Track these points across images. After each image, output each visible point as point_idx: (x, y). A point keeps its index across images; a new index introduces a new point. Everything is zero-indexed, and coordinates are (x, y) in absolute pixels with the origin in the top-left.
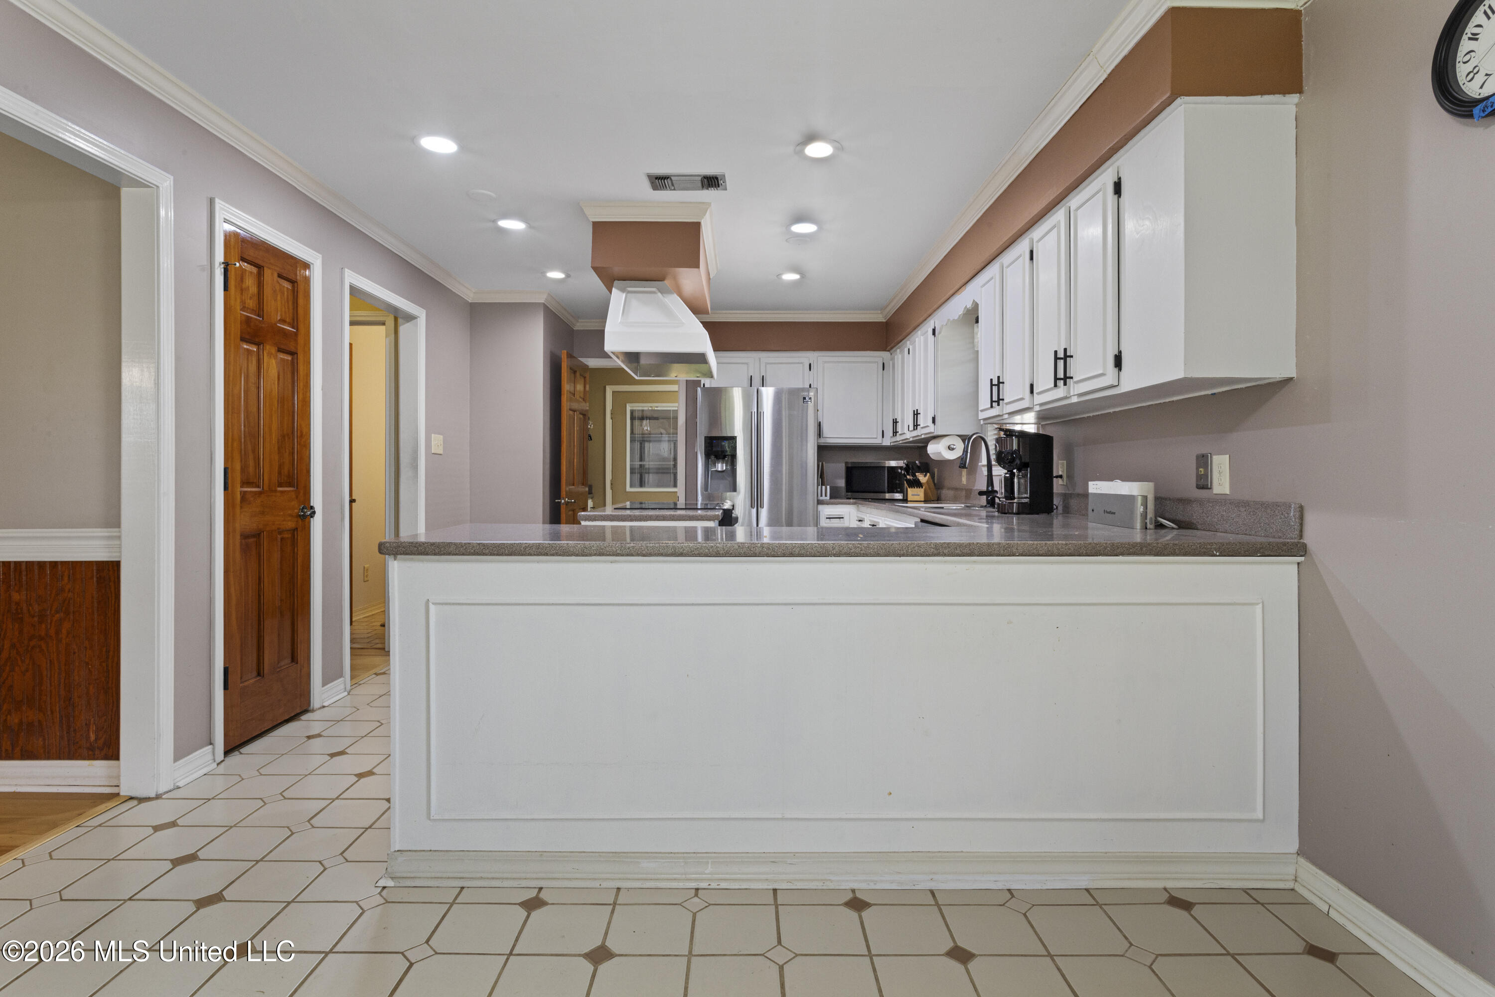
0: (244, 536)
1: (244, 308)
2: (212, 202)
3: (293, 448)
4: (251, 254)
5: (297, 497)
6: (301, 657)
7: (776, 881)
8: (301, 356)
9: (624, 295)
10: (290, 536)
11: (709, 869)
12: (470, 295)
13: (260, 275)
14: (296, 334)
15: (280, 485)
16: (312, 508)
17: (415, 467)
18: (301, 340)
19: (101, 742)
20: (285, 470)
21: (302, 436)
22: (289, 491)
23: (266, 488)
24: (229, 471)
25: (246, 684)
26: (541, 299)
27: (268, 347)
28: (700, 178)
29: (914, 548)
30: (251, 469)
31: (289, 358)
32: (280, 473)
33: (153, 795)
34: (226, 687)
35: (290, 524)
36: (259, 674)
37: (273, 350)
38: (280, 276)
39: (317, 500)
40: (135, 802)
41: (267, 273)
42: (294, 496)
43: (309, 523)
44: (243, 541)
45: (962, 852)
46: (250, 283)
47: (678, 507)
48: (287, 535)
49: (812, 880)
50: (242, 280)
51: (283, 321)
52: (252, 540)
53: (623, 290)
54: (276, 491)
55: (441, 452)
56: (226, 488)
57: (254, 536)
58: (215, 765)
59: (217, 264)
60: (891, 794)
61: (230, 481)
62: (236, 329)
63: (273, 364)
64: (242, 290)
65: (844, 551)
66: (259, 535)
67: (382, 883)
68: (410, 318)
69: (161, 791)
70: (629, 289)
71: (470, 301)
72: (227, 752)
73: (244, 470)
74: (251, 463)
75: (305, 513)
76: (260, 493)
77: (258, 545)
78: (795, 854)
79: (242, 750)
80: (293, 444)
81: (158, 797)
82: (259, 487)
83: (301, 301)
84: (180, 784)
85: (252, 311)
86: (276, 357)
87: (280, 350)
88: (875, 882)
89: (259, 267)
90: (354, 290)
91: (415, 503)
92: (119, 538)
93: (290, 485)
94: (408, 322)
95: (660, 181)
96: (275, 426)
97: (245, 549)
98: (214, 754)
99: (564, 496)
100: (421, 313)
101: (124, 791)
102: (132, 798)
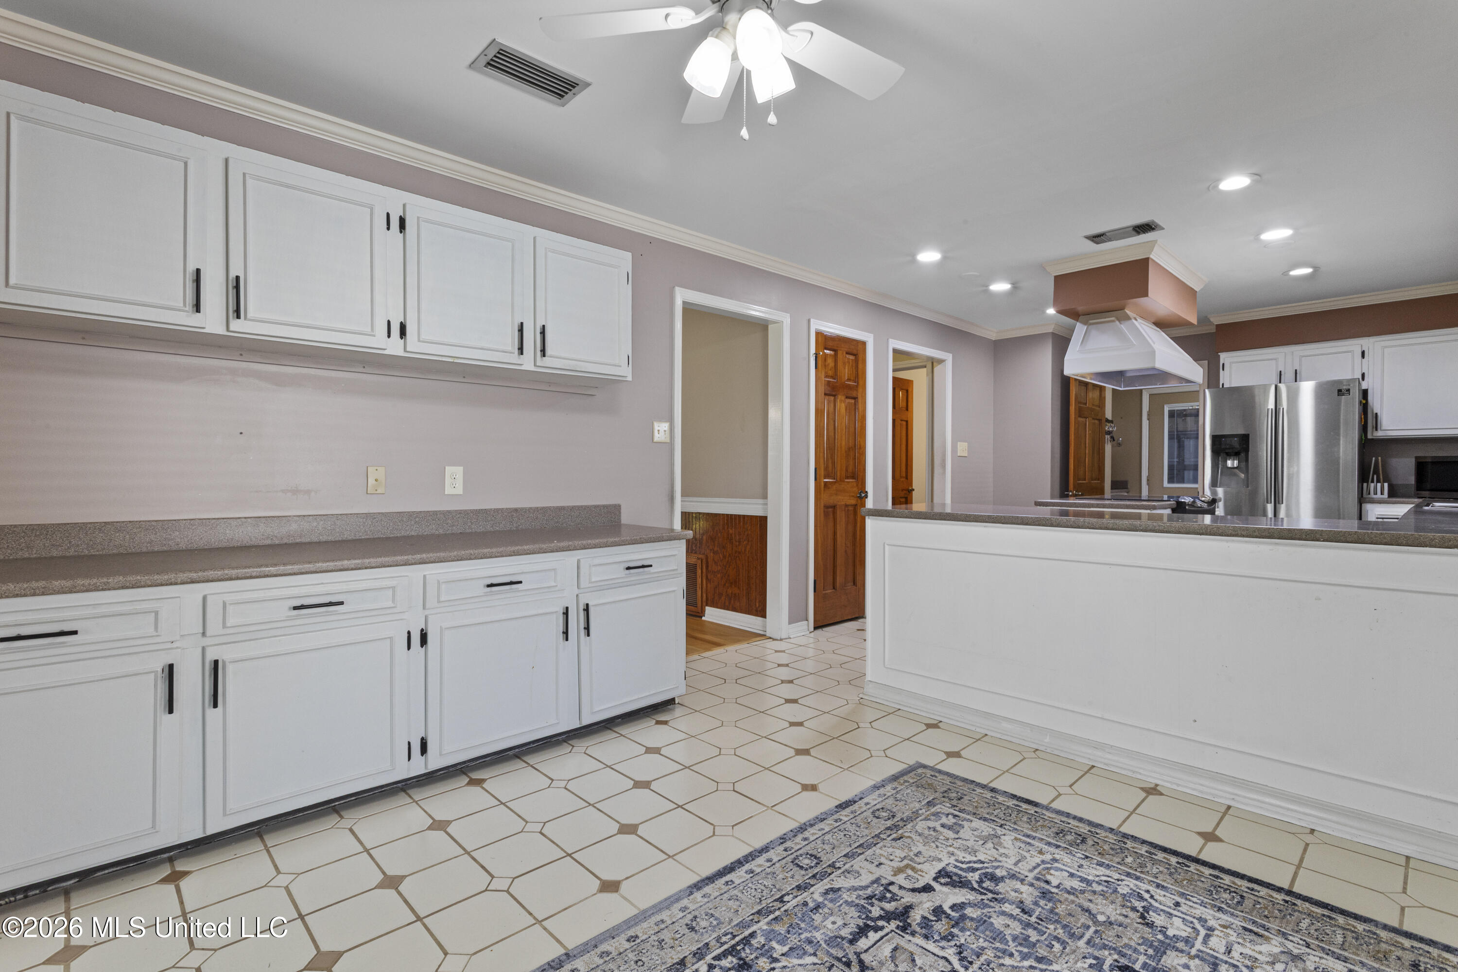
0: (826, 507)
1: (826, 376)
2: (809, 321)
3: (855, 456)
4: (830, 344)
5: (857, 485)
6: (859, 583)
7: (1096, 761)
8: (860, 400)
9: (1086, 327)
10: (852, 509)
11: (1047, 740)
12: (992, 334)
13: (836, 355)
14: (857, 386)
15: (847, 478)
16: (866, 492)
17: (943, 465)
18: (860, 390)
19: (760, 608)
20: (851, 468)
21: (860, 448)
22: (852, 482)
23: (838, 479)
24: (818, 469)
25: (826, 592)
26: (1050, 330)
27: (840, 397)
28: (1131, 229)
29: (1213, 528)
30: (830, 468)
31: (853, 401)
32: (847, 471)
33: (779, 639)
34: (815, 591)
35: (853, 502)
36: (834, 588)
37: (843, 398)
38: (847, 353)
39: (870, 487)
40: (771, 640)
41: (840, 353)
42: (855, 485)
43: (865, 502)
44: (826, 510)
45: (1267, 786)
46: (830, 362)
47: (1142, 499)
48: (851, 508)
49: (1125, 769)
50: (825, 360)
51: (849, 380)
52: (830, 510)
53: (1085, 323)
54: (844, 481)
55: (966, 455)
56: (816, 479)
57: (831, 507)
58: (808, 632)
59: (811, 354)
60: (1196, 721)
61: (818, 476)
62: (822, 390)
63: (842, 405)
64: (825, 366)
65: (1149, 528)
66: (835, 506)
67: (861, 696)
68: (941, 361)
69: (782, 637)
70: (1091, 321)
71: (994, 339)
72: (816, 628)
73: (826, 469)
74: (830, 465)
75: (861, 495)
76: (835, 482)
77: (834, 513)
78: (1112, 746)
79: (823, 629)
80: (855, 454)
81: (781, 640)
82: (834, 479)
83: (860, 366)
84: (791, 637)
85: (832, 377)
86: (844, 402)
87: (847, 397)
88: (1178, 785)
89: (835, 351)
90: (896, 351)
91: (943, 491)
92: (766, 504)
93: (853, 478)
94: (940, 364)
95: (1097, 238)
96: (844, 443)
97: (826, 515)
98: (808, 626)
99: (1072, 490)
100: (948, 357)
101: (768, 634)
102: (770, 638)
